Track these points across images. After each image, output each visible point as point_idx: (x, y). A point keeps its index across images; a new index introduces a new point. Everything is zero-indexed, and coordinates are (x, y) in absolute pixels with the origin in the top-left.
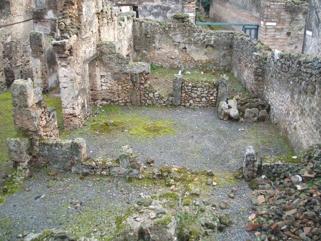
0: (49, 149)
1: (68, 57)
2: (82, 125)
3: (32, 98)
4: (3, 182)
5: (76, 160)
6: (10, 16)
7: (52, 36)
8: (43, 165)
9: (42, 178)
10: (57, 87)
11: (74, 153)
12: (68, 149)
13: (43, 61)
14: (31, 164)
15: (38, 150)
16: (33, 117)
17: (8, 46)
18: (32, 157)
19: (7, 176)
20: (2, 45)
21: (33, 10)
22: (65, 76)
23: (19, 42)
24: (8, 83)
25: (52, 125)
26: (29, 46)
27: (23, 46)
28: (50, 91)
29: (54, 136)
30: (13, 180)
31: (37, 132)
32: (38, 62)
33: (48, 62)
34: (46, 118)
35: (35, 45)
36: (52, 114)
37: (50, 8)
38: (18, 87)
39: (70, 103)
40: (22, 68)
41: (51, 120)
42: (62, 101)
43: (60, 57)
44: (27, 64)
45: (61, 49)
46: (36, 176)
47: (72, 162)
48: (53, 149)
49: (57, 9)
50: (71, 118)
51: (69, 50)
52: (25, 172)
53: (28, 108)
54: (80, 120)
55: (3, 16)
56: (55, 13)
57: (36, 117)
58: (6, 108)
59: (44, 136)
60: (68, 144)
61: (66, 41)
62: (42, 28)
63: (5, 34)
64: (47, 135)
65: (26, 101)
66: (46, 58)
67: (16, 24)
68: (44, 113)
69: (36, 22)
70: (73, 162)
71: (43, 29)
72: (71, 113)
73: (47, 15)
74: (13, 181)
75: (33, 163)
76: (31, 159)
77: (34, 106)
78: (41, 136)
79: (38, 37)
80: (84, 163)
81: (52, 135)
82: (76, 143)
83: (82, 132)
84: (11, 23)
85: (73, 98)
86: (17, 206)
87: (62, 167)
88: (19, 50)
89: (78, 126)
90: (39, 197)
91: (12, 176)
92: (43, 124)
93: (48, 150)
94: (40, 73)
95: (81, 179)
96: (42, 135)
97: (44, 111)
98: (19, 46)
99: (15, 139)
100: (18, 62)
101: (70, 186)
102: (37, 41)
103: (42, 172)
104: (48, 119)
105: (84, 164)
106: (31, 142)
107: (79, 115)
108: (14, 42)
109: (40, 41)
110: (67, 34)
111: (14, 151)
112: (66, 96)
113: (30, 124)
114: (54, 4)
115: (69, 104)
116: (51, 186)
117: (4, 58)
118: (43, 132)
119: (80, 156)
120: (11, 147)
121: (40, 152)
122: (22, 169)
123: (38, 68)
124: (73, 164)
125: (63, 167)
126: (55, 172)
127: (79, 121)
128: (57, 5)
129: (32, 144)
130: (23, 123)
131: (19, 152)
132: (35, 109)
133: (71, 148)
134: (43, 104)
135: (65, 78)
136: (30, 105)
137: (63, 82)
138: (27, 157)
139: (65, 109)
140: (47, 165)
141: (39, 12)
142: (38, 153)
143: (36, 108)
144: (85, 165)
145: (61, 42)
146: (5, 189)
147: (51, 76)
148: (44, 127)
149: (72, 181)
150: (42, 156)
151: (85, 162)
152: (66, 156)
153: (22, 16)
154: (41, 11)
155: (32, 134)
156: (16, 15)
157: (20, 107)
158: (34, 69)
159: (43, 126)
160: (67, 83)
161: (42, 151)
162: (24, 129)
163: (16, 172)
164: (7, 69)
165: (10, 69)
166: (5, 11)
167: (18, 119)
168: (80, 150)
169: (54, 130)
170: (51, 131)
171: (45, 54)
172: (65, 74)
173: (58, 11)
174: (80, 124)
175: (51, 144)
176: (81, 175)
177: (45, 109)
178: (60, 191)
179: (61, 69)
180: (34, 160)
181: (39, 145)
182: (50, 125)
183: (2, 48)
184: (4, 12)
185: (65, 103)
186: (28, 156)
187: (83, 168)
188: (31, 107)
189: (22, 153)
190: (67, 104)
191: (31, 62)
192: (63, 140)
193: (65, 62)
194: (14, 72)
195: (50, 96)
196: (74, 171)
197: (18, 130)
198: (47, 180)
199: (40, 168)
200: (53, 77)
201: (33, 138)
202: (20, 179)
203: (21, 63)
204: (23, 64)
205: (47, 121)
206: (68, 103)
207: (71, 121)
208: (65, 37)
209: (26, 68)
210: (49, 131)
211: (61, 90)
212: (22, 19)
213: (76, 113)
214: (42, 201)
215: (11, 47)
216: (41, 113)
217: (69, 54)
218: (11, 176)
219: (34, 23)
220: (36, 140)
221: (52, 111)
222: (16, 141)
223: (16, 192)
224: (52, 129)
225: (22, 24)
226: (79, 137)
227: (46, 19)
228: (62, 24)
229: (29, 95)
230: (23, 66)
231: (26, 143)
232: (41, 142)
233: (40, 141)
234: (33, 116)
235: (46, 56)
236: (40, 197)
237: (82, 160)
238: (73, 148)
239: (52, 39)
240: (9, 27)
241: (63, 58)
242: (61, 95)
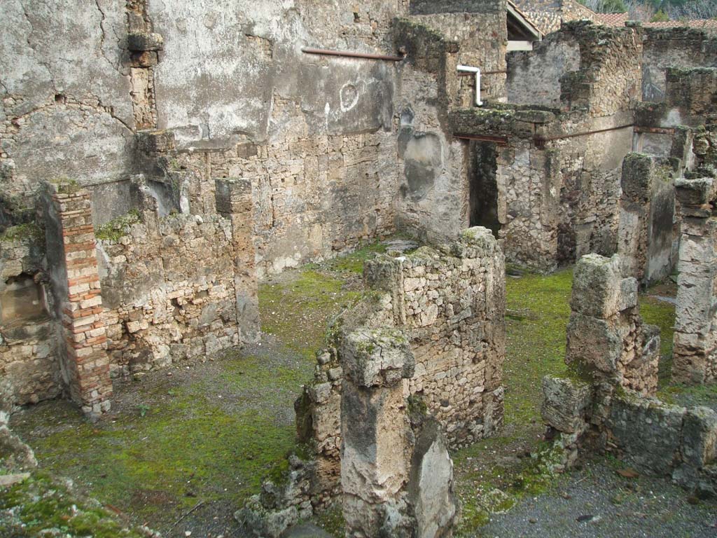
0: (632, 419)
1: (706, 218)
2: (712, 377)
3: (615, 299)
4: (518, 464)
5: (687, 456)
6: (586, 115)
7: (672, 165)
8: (609, 449)
9: (601, 478)
10: (666, 280)
11: (687, 439)
12: (674, 426)
13: (644, 219)
14: (584, 441)
15: (607, 414)
16: (608, 341)
17: (574, 178)
18: (589, 427)
19: (528, 455)
20: (562, 174)
21: (636, 105)
22: (692, 259)
23: (598, 171)
24: (561, 255)
25: (647, 365)
26: (618, 182)
27: (603, 182)
28: (649, 287)
29: (645, 390)
30: (539, 466)
31: (611, 375)
32: (634, 219)
33: (655, 223)
34: (635, 348)
35: (631, 182)
36: (651, 341)
37: (675, 104)
38: (590, 270)
39: (694, 323)
40: (596, 227)
41: (645, 354)
42: (677, 316)
43: (688, 217)
44: (607, 220)
45: (693, 198)
46: (590, 470)
47: (676, 458)
48: (640, 420)
49: (689, 108)
50: (691, 356)
51: (711, 203)
52: (568, 455)
53: (602, 319)
54: (710, 364)
55: (573, 115)
56: (683, 115)
57: (615, 342)
58: (549, 308)
59: (624, 385)
60: (677, 416)
61: (709, 181)
62: (649, 145)
63: (571, 152)
64: (630, 386)
65: (602, 303)
66: (652, 213)
67: (596, 134)
68: (635, 334)
69: (640, 133)
70: (679, 459)
71: (650, 148)
72: (693, 345)
73: (666, 118)
74: (538, 468)
75: (589, 441)
76: (587, 431)
77: (615, 317)
78: (618, 384)
79: (642, 165)
80: (706, 468)
81: (642, 386)
82: (696, 417)
83: (710, 394)
84: (587, 130)
85: (703, 311)
86: (536, 524)
87: (651, 465)
88: (595, 189)
89: (704, 378)
90: (586, 518)
91: (540, 457)
92: (627, 359)
93: (629, 419)
94: (633, 243)
95: (691, 502)
96: (622, 383)
97: (635, 331)
98: (596, 181)
99: (563, 381)
100: (589, 214)
101: (662, 512)
102: (637, 173)
103: (604, 464)
104: (639, 349)
105: (704, 470)
106: (595, 394)
107: (709, 353)
108: (586, 171)
109: (644, 175)
110: (712, 165)
111: (554, 405)
112: (687, 305)
113: (600, 353)
114: (684, 95)
115: (691, 323)
116: (619, 500)
117: (562, 202)
118: (625, 376)
119: (700, 448)
120: (550, 394)
121: (610, 420)
122: (562, 447)
123: (630, 232)
124: (677, 464)
125: (654, 465)
126: (634, 473)
127: (708, 366)
128: (692, 98)
129: (595, 396)
130: (584, 350)
131: (564, 410)
132: (617, 324)
133: (683, 425)
134: (635, 315)
135: (692, 265)
136: (609, 312)
137: (687, 273)
138: (580, 425)
139: (679, 334)
140: (619, 451)
141: (650, 111)
142: (604, 420)
143: (618, 322)
144: (706, 472)
145: (696, 183)
146: (520, 480)
147: (657, 255)
148: (628, 365)
149: (668, 502)
150: (612, 429)
151: (708, 465)
152: (667, 442)
153: (612, 118)
154: (654, 109)
155: (599, 377)
156: (599, 115)
157: (586, 313)
158: (622, 234)
159: (626, 363)
160: (696, 276)
161: (613, 419)
162: (584, 362)
163: (550, 451)
164: (565, 226)
165: (569, 227)
166: (577, 105)
167: (577, 338)
168: (701, 436)
169: (649, 378)
170: (642, 378)
171: (651, 205)
172: (694, 254)
173: (692, 112)
174: (708, 374)
175: (639, 408)
176: (691, 493)
177: (636, 326)
178: (637, 517)
179: (687, 243)
180: (593, 434)
181: (611, 405)
182: (642, 365)
183: (561, 180)
184: (575, 107)
185: (682, 318)
186: (581, 422)
187: (700, 478)
188: (609, 317)
189: (570, 413)
190: (687, 324)
191: (615, 218)
192: (666, 405)
193: (699, 228)
194: (576, 234)
195: (648, 299)
196: (677, 480)
197: (572, 361)
198: (612, 485)
199: (601, 454)
200: (660, 257)
201: (600, 386)
202: (554, 467)
203: (594, 218)
204: (599, 220)
205: (636, 354)
206: (689, 321)
207: (690, 363)
208: (706, 171)
209: (604, 229)
210: (638, 378)
211: (679, 289)
212: (611, 124)
213: (705, 348)
214: (592, 528)
215: (578, 182)
216: (628, 333)
217: (710, 211)
218: (537, 457)
219: (634, 135)
220: (605, 391)
221: (652, 333)
222: (564, 385)
223: (541, 493)
224: (644, 374)
225: (608, 135)
226: (701, 403)
227: (662, 128)
228: (703, 143)
229: (609, 292)
230: (597, 225)
231: (584, 393)
232: (617, 399)
233: (614, 396)
234: (609, 338)
235: (652, 209)
236: (590, 519)
237: (703, 460)
238: (686, 427)
239: (670, 172)
240: (580, 138)
241: (696, 220)
242: (676, 301)
